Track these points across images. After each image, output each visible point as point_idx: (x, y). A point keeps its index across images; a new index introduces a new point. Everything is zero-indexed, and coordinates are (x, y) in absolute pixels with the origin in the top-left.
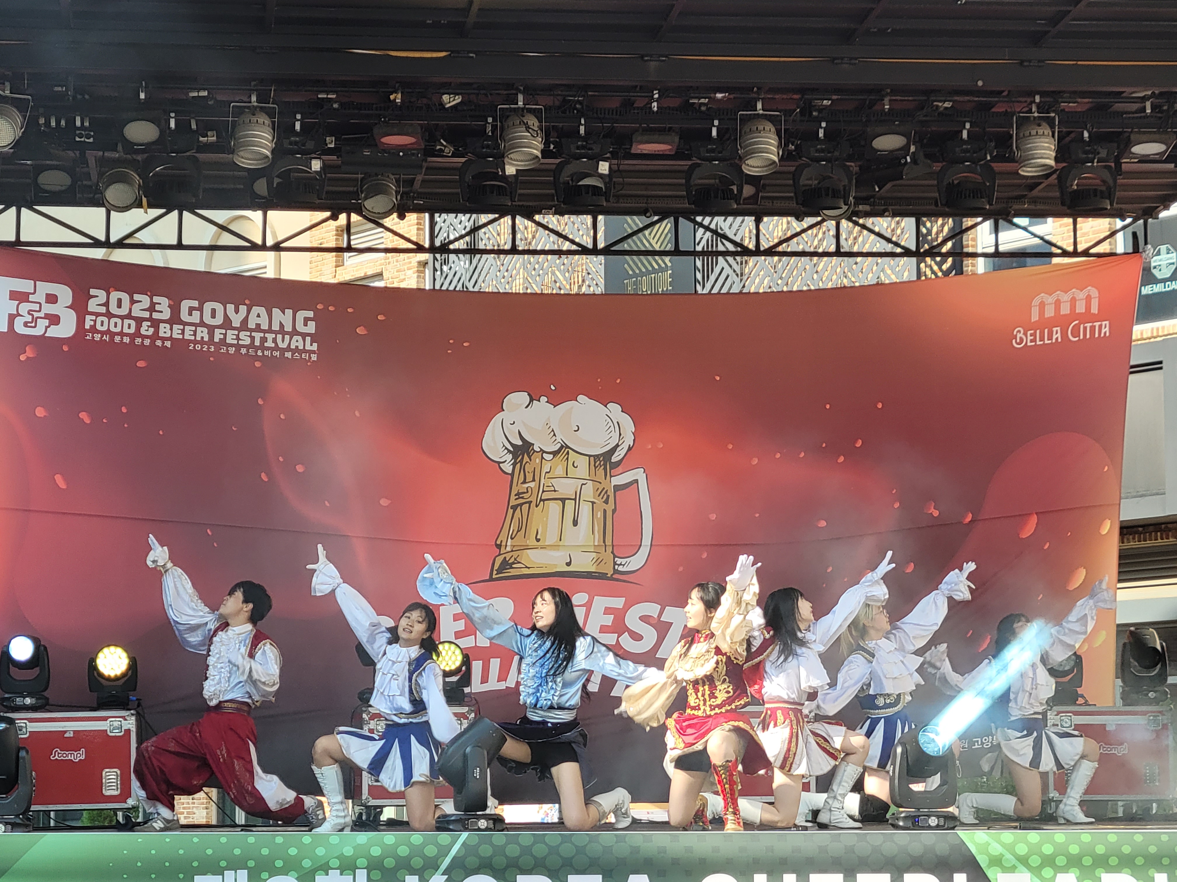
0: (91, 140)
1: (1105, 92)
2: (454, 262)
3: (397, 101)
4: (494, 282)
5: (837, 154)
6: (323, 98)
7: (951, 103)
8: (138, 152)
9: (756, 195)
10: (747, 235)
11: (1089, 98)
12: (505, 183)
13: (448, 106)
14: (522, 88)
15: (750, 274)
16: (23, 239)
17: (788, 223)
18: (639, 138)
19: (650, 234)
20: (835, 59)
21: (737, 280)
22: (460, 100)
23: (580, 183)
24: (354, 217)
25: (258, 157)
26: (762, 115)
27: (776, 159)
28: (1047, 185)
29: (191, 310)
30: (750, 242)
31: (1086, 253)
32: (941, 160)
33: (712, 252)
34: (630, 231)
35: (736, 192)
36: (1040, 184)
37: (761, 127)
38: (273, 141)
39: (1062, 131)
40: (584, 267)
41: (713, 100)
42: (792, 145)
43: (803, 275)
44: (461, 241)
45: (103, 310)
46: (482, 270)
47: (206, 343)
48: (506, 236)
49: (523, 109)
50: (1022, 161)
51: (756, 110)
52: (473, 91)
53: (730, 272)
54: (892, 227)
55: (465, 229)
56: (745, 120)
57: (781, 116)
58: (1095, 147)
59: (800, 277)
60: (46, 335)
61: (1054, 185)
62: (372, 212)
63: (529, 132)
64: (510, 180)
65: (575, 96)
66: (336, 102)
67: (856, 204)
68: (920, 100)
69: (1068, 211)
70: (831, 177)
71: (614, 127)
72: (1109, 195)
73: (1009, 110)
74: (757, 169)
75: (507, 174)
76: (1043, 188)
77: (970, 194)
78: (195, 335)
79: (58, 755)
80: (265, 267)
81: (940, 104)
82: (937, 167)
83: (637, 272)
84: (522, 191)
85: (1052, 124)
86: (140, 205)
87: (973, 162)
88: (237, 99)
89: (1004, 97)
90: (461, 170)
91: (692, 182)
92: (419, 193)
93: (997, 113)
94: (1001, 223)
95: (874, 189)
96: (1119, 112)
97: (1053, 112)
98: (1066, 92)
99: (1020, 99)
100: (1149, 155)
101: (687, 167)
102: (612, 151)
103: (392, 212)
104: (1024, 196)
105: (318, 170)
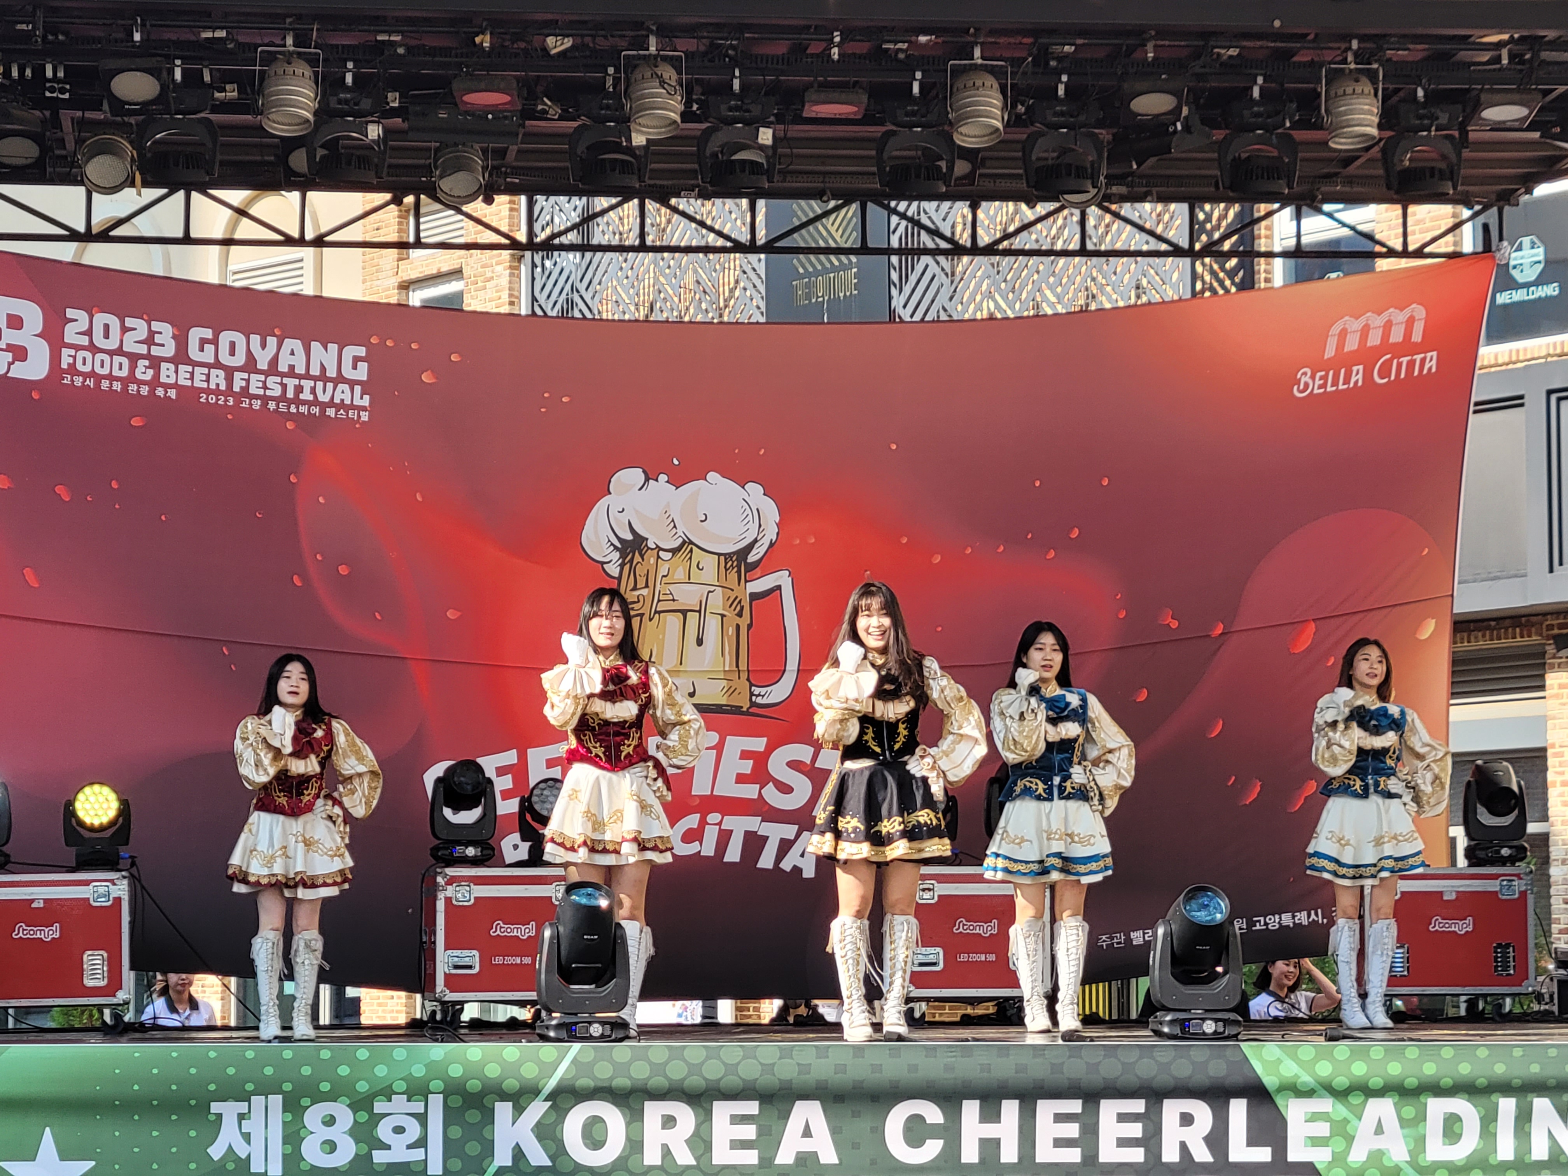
0: (66, 96)
1: (1447, 36)
2: (559, 258)
3: (485, 45)
4: (615, 284)
5: (1082, 118)
6: (383, 41)
7: (1238, 50)
8: (130, 112)
9: (972, 173)
10: (960, 222)
11: (1425, 44)
12: (631, 156)
13: (554, 51)
14: (654, 28)
15: (964, 275)
17: (1016, 207)
18: (814, 97)
21: (946, 281)
22: (570, 44)
23: (733, 158)
24: (425, 200)
25: (296, 121)
26: (981, 65)
27: (999, 125)
28: (1369, 160)
29: (203, 342)
30: (963, 231)
31: (1419, 253)
32: (1224, 126)
33: (912, 248)
35: (944, 170)
36: (1358, 157)
38: (315, 99)
39: (1388, 88)
40: (737, 264)
41: (913, 44)
42: (1023, 105)
43: (1036, 278)
44: (572, 232)
45: (84, 341)
46: (597, 268)
47: (221, 393)
48: (631, 221)
49: (656, 57)
50: (1335, 129)
52: (588, 32)
53: (938, 270)
54: (1158, 212)
55: (574, 214)
56: (958, 72)
57: (1007, 67)
58: (1433, 110)
59: (1031, 280)
60: (9, 375)
61: (1377, 160)
62: (450, 196)
63: (665, 89)
64: (638, 152)
65: (726, 39)
66: (400, 46)
67: (1108, 184)
68: (1195, 45)
69: (1395, 197)
70: (1073, 150)
71: (780, 81)
72: (1451, 175)
73: (1316, 59)
74: (973, 140)
75: (634, 144)
76: (1361, 165)
77: (1263, 174)
78: (208, 381)
81: (1223, 51)
82: (1218, 135)
83: (811, 270)
84: (654, 166)
85: (1373, 79)
86: (132, 184)
87: (1267, 131)
88: (266, 41)
89: (1309, 42)
90: (572, 138)
91: (885, 156)
92: (513, 168)
93: (1300, 63)
94: (1304, 209)
95: (1131, 166)
96: (1465, 63)
97: (1376, 61)
98: (1395, 36)
99: (1331, 45)
100: (1504, 122)
101: (880, 134)
102: (777, 113)
103: (476, 196)
104: (1336, 175)
105: (377, 138)
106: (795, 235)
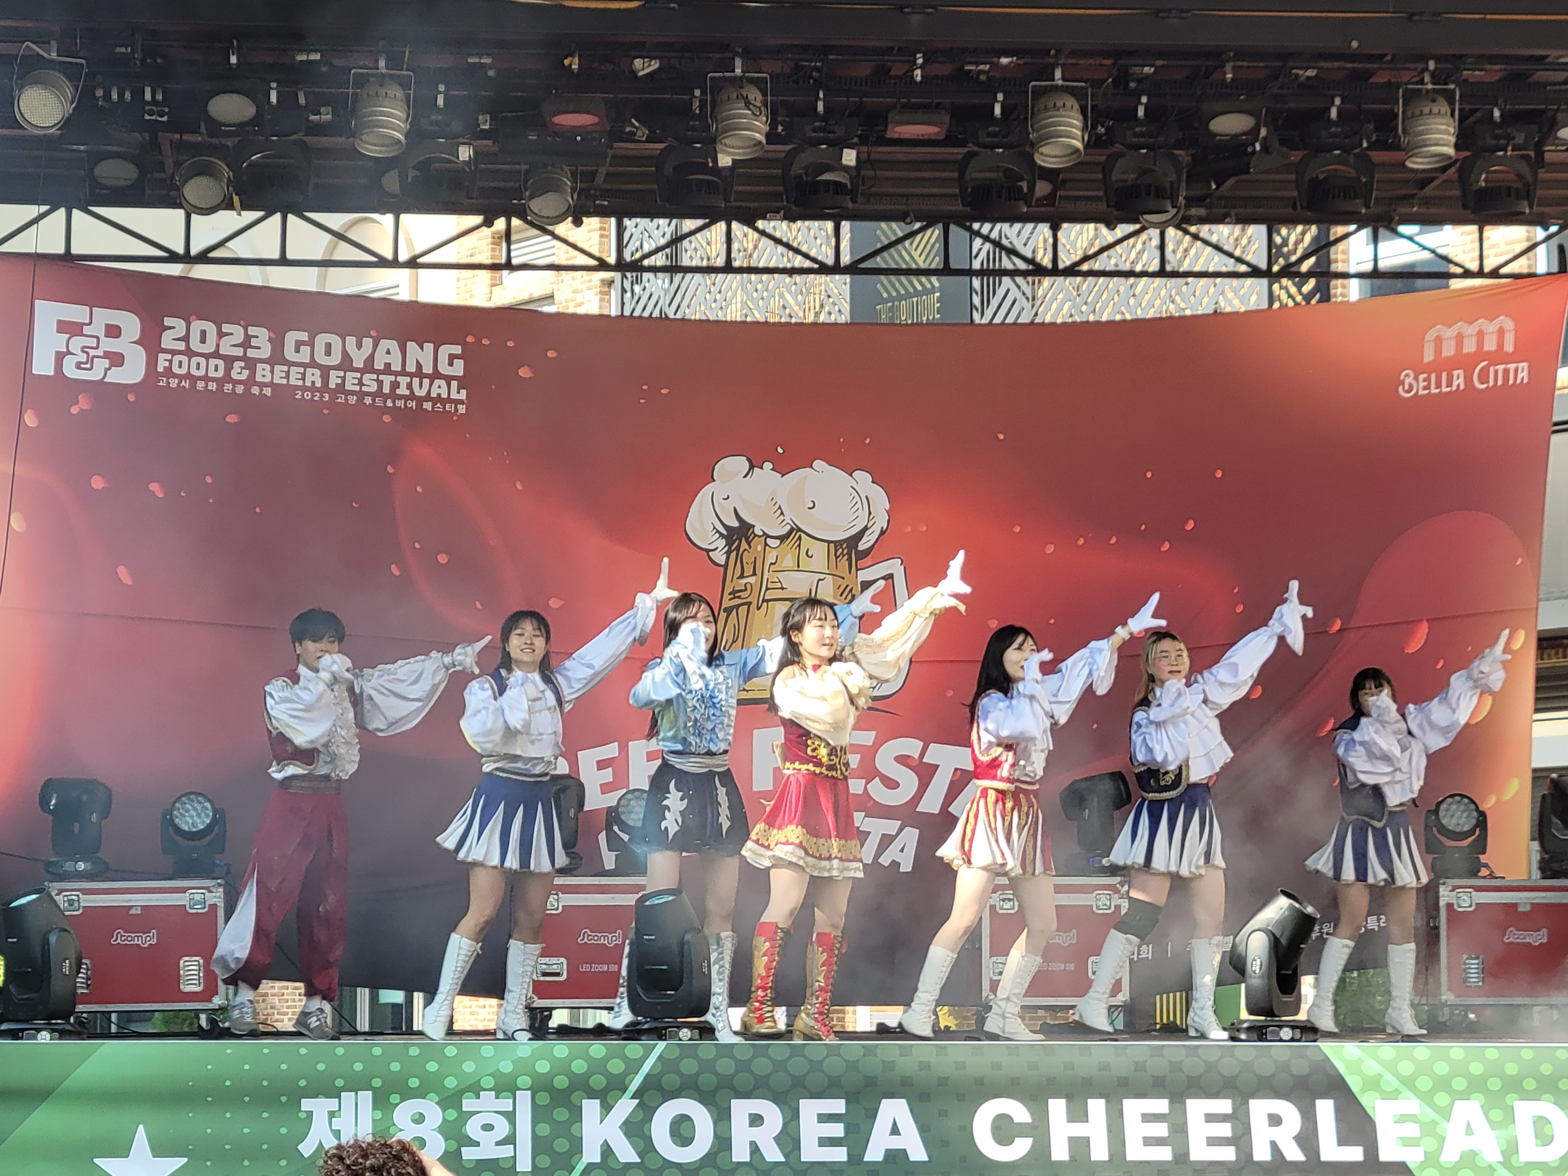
0: (165, 119)
1: (1523, 56)
2: (649, 281)
4: (703, 308)
5: (1161, 139)
6: (475, 63)
7: (1315, 71)
8: (229, 134)
9: (1053, 194)
10: (1041, 245)
11: (1502, 64)
12: (717, 177)
13: (641, 74)
14: (740, 50)
15: (1045, 298)
16: (74, 251)
17: (1096, 229)
18: (897, 118)
19: (911, 244)
20: (1159, 11)
21: (1027, 305)
22: (657, 66)
23: (818, 179)
24: (515, 222)
25: (388, 142)
26: (1062, 86)
27: (1079, 145)
28: (1444, 181)
29: (299, 345)
30: (1044, 255)
31: (1495, 274)
32: (1301, 147)
33: (994, 270)
34: (886, 242)
35: (1025, 190)
36: (1434, 179)
38: (407, 120)
39: (1464, 109)
40: (823, 287)
41: (996, 66)
42: (1102, 127)
43: (1116, 300)
44: (660, 253)
45: (181, 346)
46: (686, 291)
47: (317, 390)
48: (718, 245)
49: (741, 78)
50: (1411, 150)
52: (674, 54)
53: (1018, 295)
54: (1236, 235)
55: (663, 236)
56: (1039, 93)
57: (1087, 88)
58: (1509, 130)
59: (1112, 302)
60: (106, 380)
61: (1453, 182)
62: (540, 216)
63: (750, 109)
64: (723, 174)
65: (810, 61)
66: (491, 68)
67: (1188, 206)
68: (1273, 67)
69: (1472, 216)
70: (1153, 171)
71: (863, 102)
72: (1527, 194)
73: (1393, 80)
74: (1054, 160)
75: (720, 165)
76: (1438, 186)
77: (1340, 193)
78: (303, 379)
79: (120, 938)
80: (398, 286)
81: (1301, 72)
82: (1295, 156)
83: (894, 294)
84: (740, 188)
85: (1450, 99)
86: (232, 207)
87: (1344, 150)
88: (359, 63)
89: (1386, 61)
90: (659, 159)
91: (968, 176)
92: (602, 190)
93: (1377, 83)
94: (1382, 231)
95: (1210, 187)
96: (1541, 83)
97: (1452, 82)
98: (1471, 56)
99: (1407, 66)
101: (960, 156)
102: (861, 134)
103: (565, 216)
104: (1412, 196)
105: (467, 159)
106: (878, 259)
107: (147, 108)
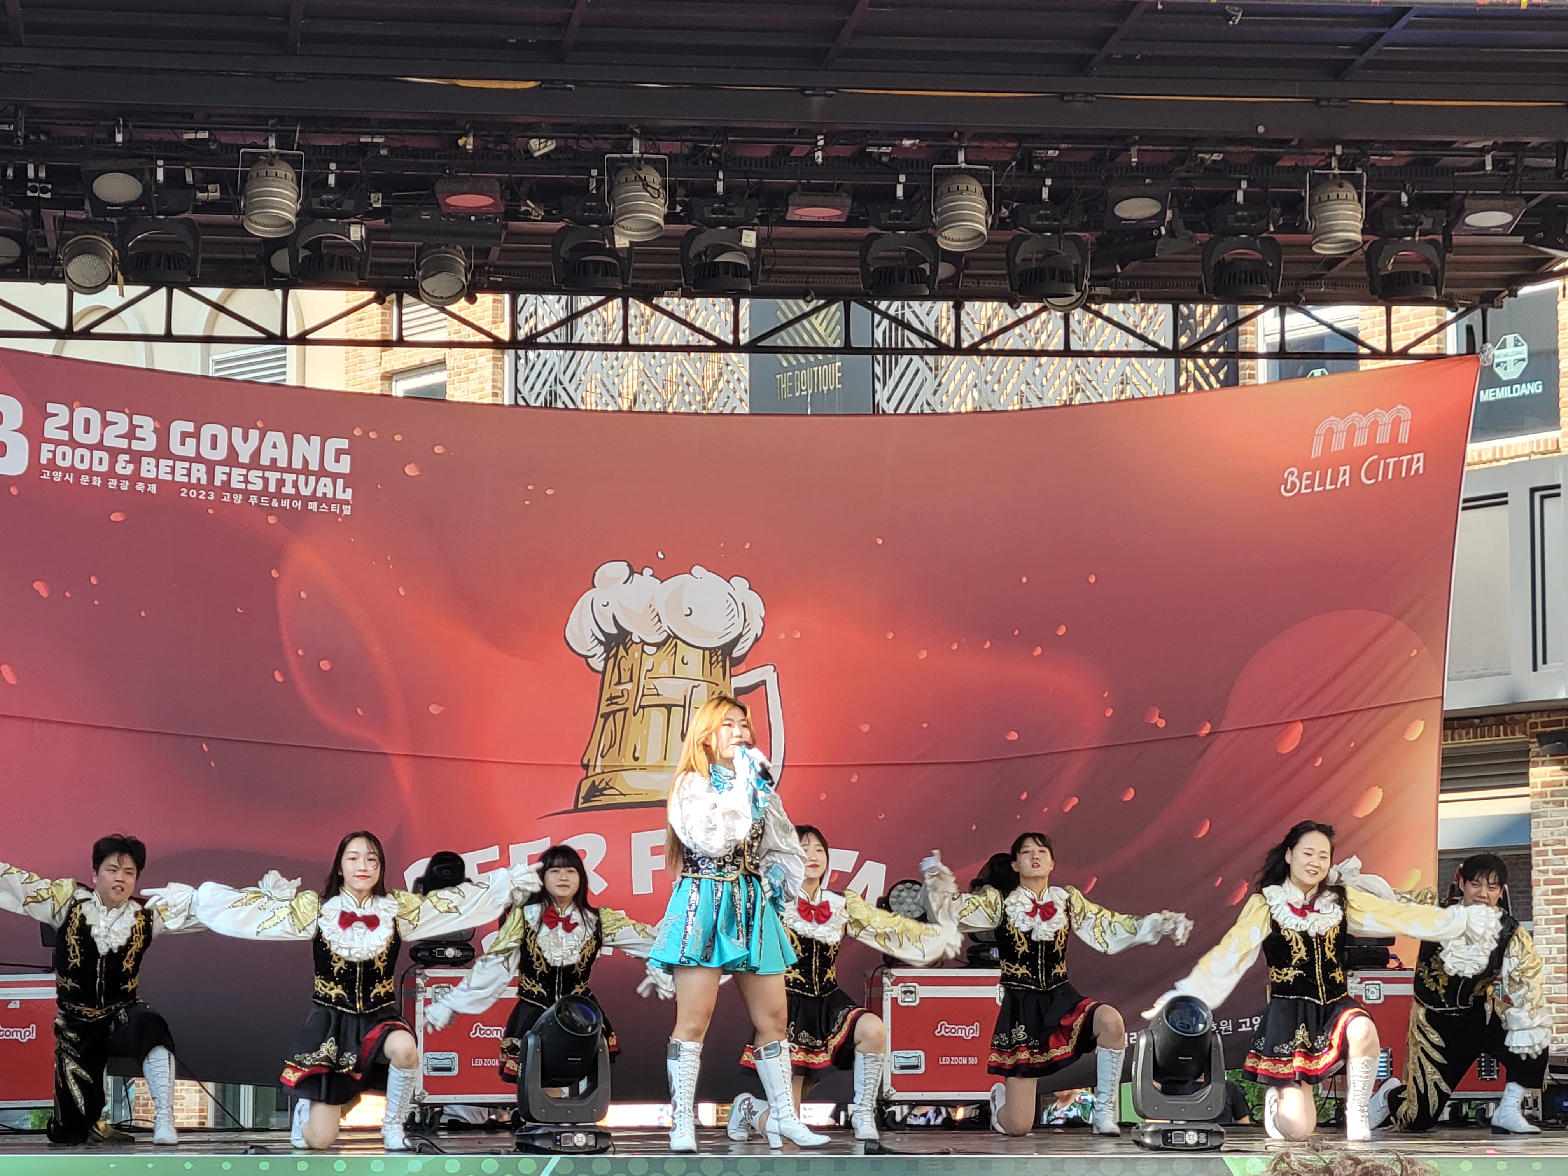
0: (49, 195)
1: (1430, 142)
3: (468, 147)
4: (599, 375)
5: (1066, 222)
6: (366, 143)
7: (1222, 155)
8: (113, 214)
9: (956, 275)
10: (944, 314)
11: (1410, 150)
12: (614, 258)
13: (537, 154)
14: (638, 131)
18: (797, 201)
19: (816, 319)
20: (1064, 94)
21: (930, 376)
22: (553, 147)
23: (716, 260)
24: (408, 300)
25: (277, 222)
26: (965, 169)
27: (983, 229)
28: (1352, 265)
29: (184, 436)
30: (947, 332)
31: (1403, 354)
32: (1207, 230)
33: (897, 349)
34: (784, 321)
35: (928, 273)
36: (1340, 262)
37: (963, 187)
38: (298, 199)
39: (1372, 193)
41: (897, 148)
42: (1006, 209)
44: (555, 330)
45: (65, 436)
47: (202, 487)
49: (639, 160)
50: (1318, 234)
51: (957, 163)
52: (571, 135)
53: (921, 367)
54: (1138, 313)
56: (942, 175)
57: (991, 171)
58: (1417, 215)
61: (1361, 264)
62: (433, 296)
63: (648, 191)
64: (621, 255)
65: (710, 142)
66: (383, 148)
67: (1093, 287)
68: (1179, 151)
69: (1379, 297)
70: (1057, 253)
71: (763, 183)
72: (1435, 280)
73: (1300, 164)
74: (958, 243)
75: (617, 246)
76: (1343, 268)
77: (1246, 278)
78: (189, 475)
81: (1207, 156)
82: (1204, 237)
84: (636, 265)
85: (1358, 186)
86: (115, 282)
87: (1251, 235)
88: (249, 141)
89: (1292, 146)
90: (556, 238)
91: (869, 257)
92: (496, 267)
93: (1284, 167)
94: (1288, 309)
95: (1115, 268)
96: (1448, 169)
97: (1360, 166)
98: (1379, 142)
99: (1315, 150)
100: (1489, 228)
101: (863, 236)
102: (761, 215)
103: (460, 295)
104: (1320, 276)
105: (359, 239)
106: (777, 337)
107: (30, 184)
